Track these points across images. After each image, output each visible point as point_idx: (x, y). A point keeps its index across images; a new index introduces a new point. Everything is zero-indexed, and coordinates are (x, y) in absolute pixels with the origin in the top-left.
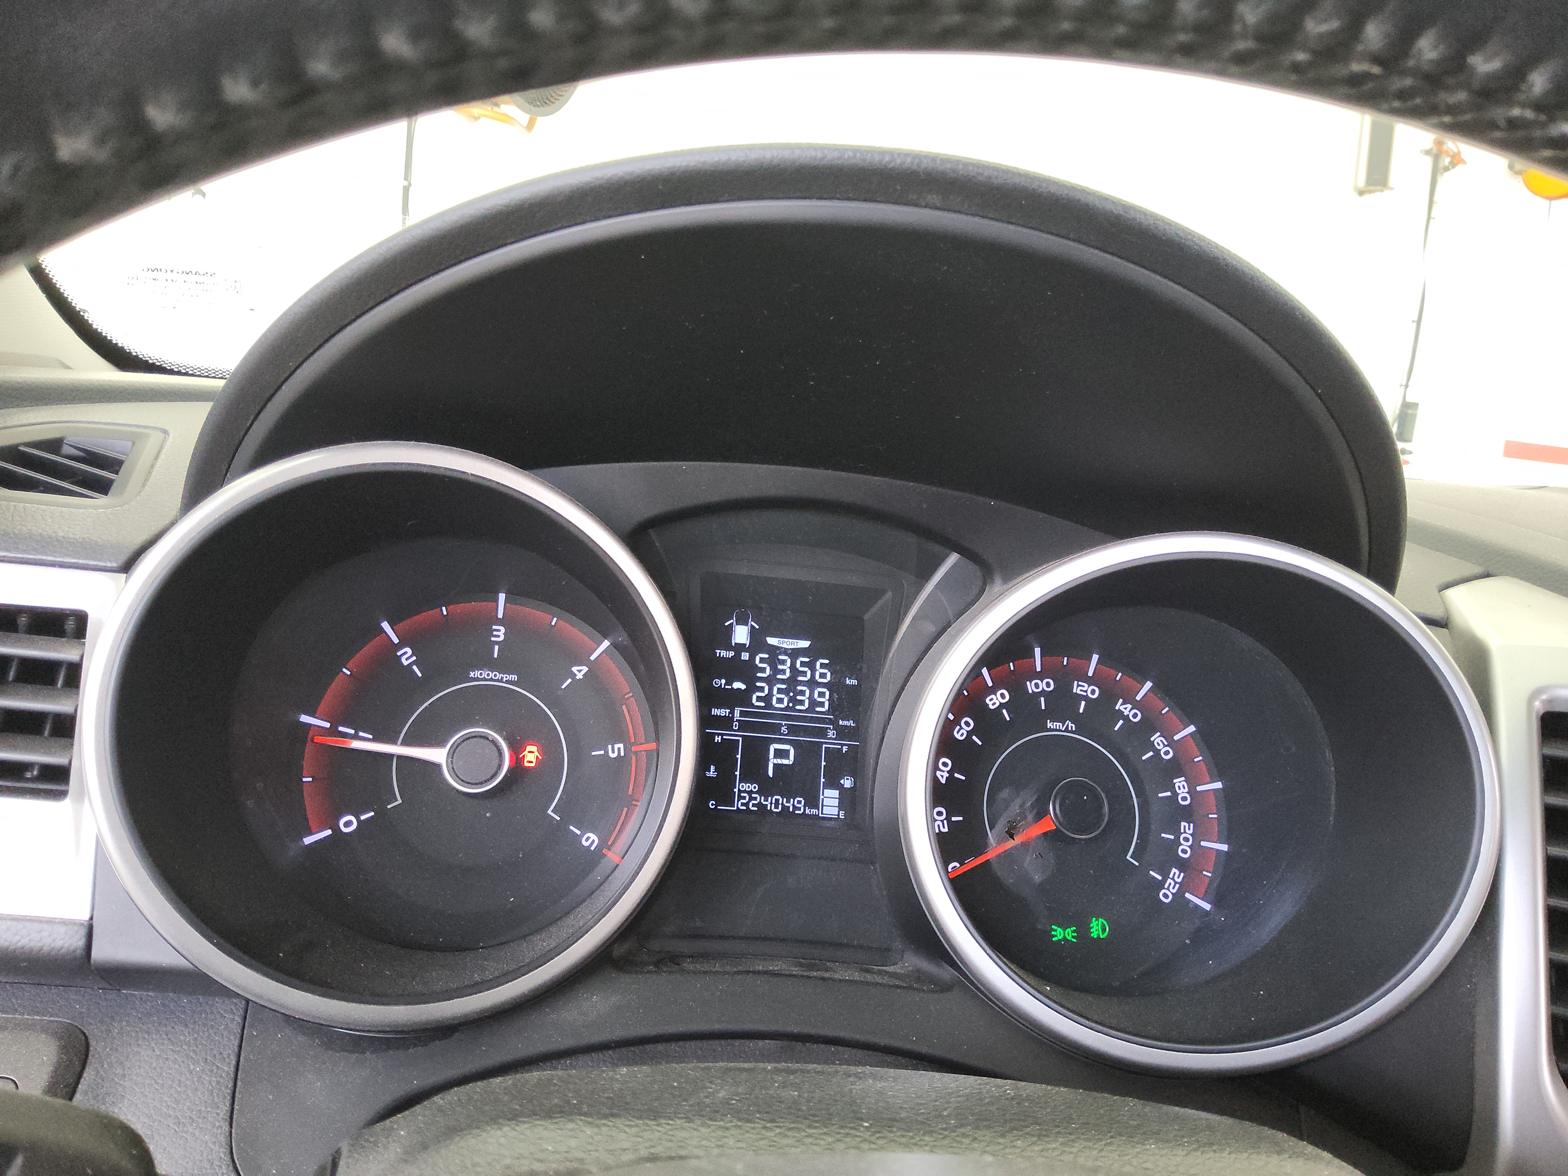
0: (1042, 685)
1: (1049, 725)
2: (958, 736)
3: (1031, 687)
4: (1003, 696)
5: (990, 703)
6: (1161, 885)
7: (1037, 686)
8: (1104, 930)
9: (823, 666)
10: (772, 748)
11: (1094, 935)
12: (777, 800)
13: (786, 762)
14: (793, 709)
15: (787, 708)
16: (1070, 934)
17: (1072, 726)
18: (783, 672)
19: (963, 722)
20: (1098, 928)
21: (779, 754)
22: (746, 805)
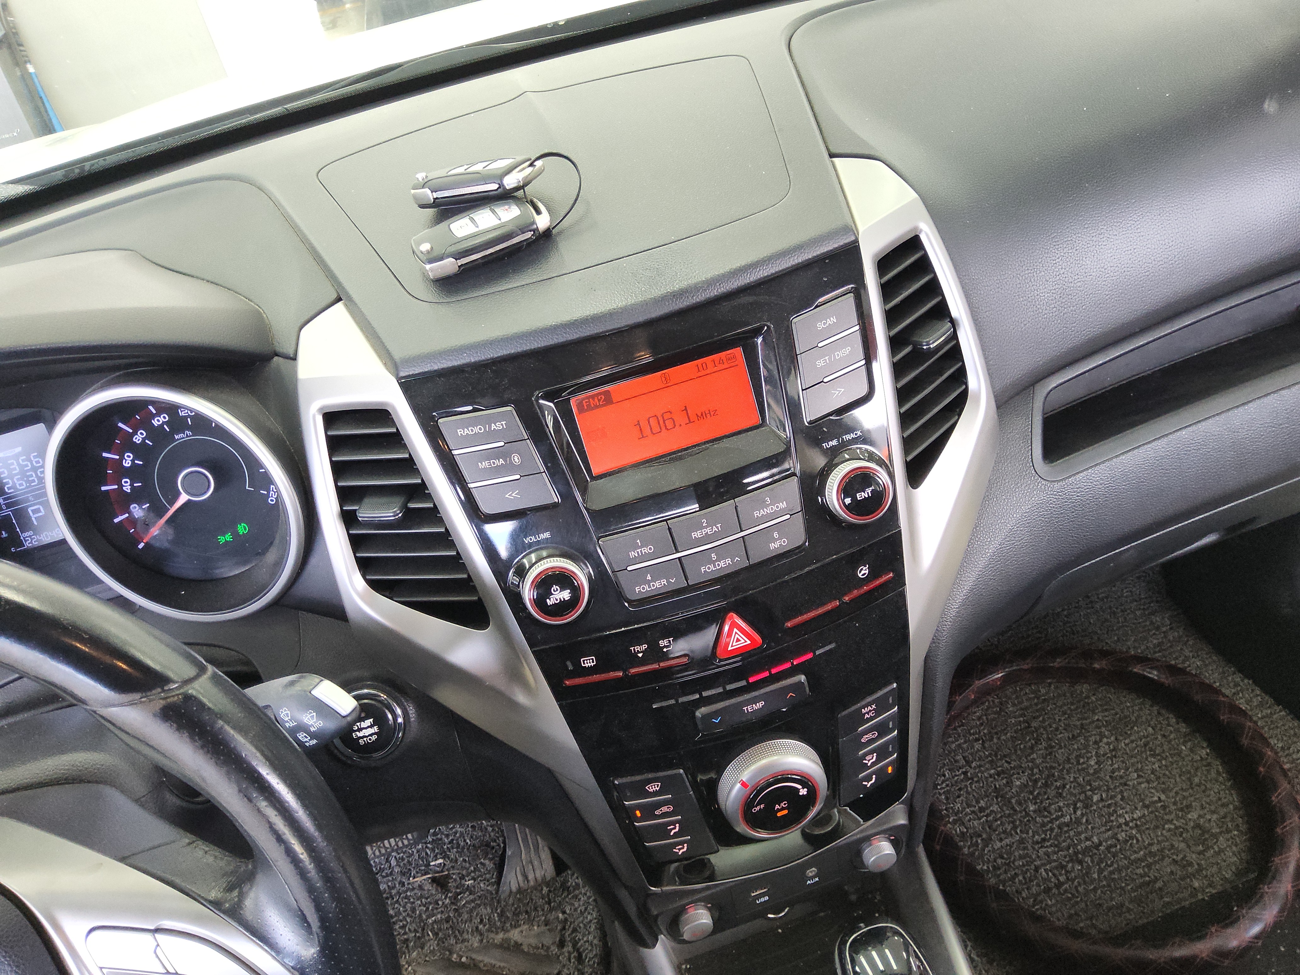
0: (161, 419)
1: (176, 437)
2: (126, 465)
3: (155, 423)
4: (142, 434)
5: (136, 441)
6: (268, 496)
7: (158, 421)
8: (245, 529)
9: (35, 457)
10: (30, 510)
11: (241, 533)
12: (46, 535)
13: (40, 514)
14: (30, 486)
15: (27, 487)
16: (228, 537)
17: (189, 433)
18: (15, 469)
19: (126, 457)
20: (242, 529)
21: (34, 512)
22: (31, 542)
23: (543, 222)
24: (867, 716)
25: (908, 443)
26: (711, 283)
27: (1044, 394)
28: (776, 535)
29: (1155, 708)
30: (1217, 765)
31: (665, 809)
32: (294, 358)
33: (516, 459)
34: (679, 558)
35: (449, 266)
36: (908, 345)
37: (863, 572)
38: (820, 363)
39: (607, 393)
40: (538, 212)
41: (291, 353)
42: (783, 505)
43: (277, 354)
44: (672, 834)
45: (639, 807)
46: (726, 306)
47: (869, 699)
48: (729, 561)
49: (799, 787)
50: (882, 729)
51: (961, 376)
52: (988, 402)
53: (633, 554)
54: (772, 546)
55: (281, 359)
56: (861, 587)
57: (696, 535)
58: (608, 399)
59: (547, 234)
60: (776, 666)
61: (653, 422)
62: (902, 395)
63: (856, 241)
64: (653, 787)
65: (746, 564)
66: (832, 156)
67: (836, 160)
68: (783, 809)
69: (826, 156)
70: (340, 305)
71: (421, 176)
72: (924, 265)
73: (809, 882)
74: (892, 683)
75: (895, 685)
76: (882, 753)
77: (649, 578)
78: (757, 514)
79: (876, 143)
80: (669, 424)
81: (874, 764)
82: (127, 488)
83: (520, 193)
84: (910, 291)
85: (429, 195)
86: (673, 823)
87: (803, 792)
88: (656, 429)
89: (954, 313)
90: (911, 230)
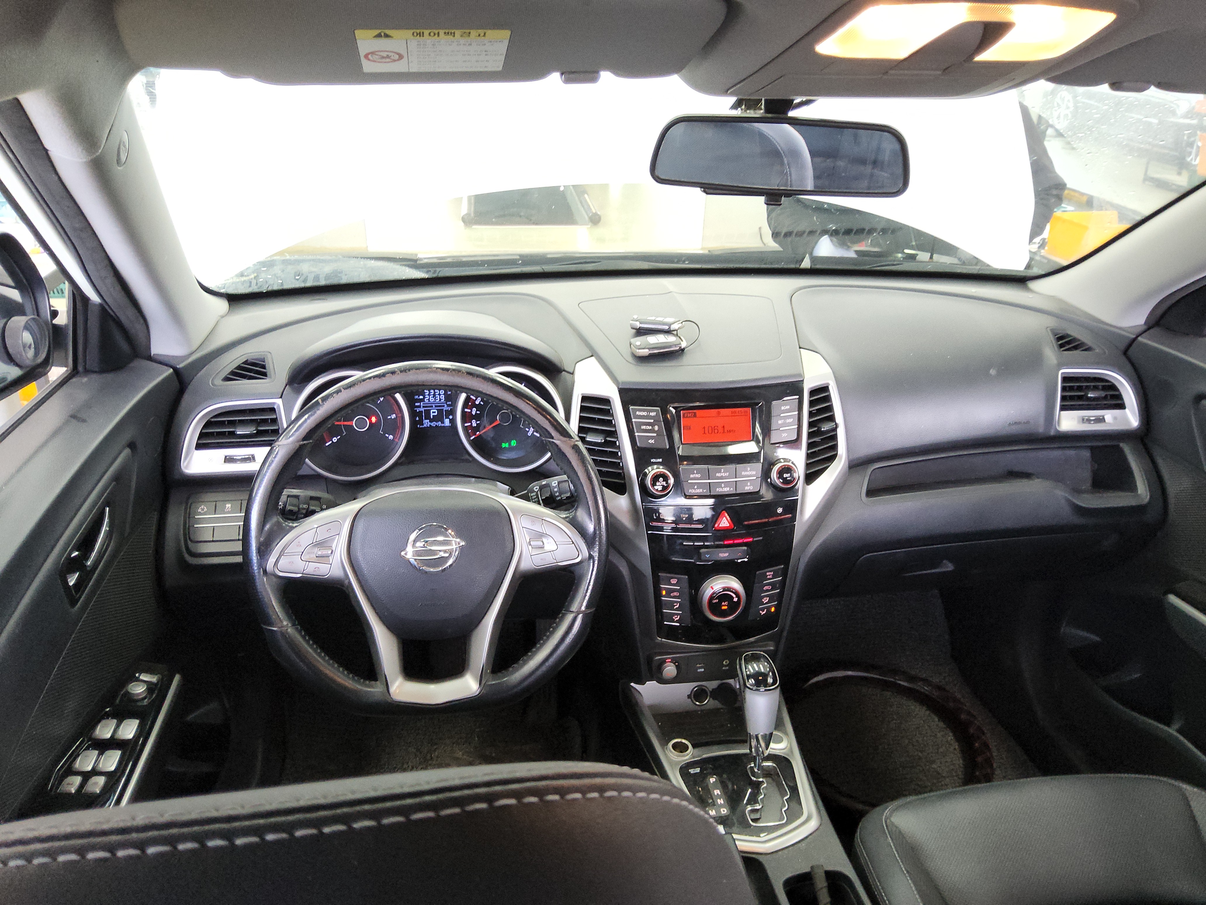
12: (434, 424)
14: (435, 401)
21: (433, 412)
22: (427, 425)
23: (683, 345)
24: (768, 577)
25: (808, 466)
26: (745, 381)
27: (872, 469)
28: (749, 484)
29: (928, 712)
30: (956, 745)
31: (675, 594)
32: (573, 373)
33: (656, 428)
34: (709, 483)
35: (645, 352)
36: (815, 427)
37: (780, 510)
38: (780, 422)
39: (695, 413)
40: (682, 341)
41: (571, 371)
42: (754, 473)
43: (564, 371)
44: (675, 608)
45: (665, 589)
46: (748, 391)
47: (771, 569)
48: (728, 489)
49: (734, 596)
50: (774, 586)
51: (835, 447)
52: (845, 462)
53: (692, 476)
54: (747, 488)
55: (566, 373)
56: (778, 516)
57: (718, 475)
58: (695, 416)
59: (683, 350)
60: (737, 540)
61: (710, 428)
62: (810, 446)
63: (803, 381)
64: (674, 581)
65: (734, 492)
66: (800, 348)
67: (801, 349)
68: (725, 605)
69: (798, 347)
70: (593, 358)
71: (635, 317)
72: (828, 399)
73: (724, 668)
74: (781, 565)
75: (783, 566)
76: (772, 598)
77: (696, 487)
78: (743, 473)
79: (820, 348)
80: (716, 431)
81: (766, 603)
82: (474, 413)
83: (675, 333)
84: (821, 406)
85: (638, 325)
86: (677, 602)
87: (736, 599)
88: (710, 432)
89: (837, 421)
90: (826, 384)
